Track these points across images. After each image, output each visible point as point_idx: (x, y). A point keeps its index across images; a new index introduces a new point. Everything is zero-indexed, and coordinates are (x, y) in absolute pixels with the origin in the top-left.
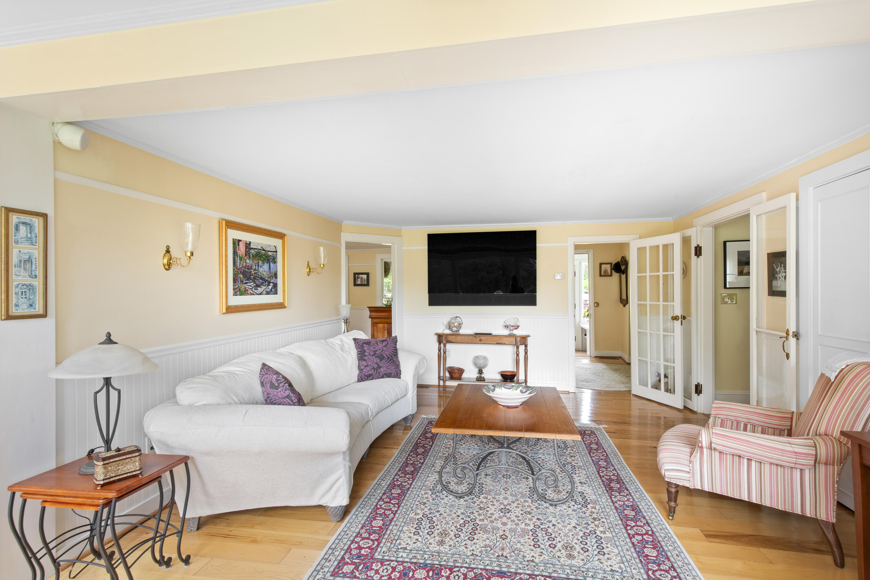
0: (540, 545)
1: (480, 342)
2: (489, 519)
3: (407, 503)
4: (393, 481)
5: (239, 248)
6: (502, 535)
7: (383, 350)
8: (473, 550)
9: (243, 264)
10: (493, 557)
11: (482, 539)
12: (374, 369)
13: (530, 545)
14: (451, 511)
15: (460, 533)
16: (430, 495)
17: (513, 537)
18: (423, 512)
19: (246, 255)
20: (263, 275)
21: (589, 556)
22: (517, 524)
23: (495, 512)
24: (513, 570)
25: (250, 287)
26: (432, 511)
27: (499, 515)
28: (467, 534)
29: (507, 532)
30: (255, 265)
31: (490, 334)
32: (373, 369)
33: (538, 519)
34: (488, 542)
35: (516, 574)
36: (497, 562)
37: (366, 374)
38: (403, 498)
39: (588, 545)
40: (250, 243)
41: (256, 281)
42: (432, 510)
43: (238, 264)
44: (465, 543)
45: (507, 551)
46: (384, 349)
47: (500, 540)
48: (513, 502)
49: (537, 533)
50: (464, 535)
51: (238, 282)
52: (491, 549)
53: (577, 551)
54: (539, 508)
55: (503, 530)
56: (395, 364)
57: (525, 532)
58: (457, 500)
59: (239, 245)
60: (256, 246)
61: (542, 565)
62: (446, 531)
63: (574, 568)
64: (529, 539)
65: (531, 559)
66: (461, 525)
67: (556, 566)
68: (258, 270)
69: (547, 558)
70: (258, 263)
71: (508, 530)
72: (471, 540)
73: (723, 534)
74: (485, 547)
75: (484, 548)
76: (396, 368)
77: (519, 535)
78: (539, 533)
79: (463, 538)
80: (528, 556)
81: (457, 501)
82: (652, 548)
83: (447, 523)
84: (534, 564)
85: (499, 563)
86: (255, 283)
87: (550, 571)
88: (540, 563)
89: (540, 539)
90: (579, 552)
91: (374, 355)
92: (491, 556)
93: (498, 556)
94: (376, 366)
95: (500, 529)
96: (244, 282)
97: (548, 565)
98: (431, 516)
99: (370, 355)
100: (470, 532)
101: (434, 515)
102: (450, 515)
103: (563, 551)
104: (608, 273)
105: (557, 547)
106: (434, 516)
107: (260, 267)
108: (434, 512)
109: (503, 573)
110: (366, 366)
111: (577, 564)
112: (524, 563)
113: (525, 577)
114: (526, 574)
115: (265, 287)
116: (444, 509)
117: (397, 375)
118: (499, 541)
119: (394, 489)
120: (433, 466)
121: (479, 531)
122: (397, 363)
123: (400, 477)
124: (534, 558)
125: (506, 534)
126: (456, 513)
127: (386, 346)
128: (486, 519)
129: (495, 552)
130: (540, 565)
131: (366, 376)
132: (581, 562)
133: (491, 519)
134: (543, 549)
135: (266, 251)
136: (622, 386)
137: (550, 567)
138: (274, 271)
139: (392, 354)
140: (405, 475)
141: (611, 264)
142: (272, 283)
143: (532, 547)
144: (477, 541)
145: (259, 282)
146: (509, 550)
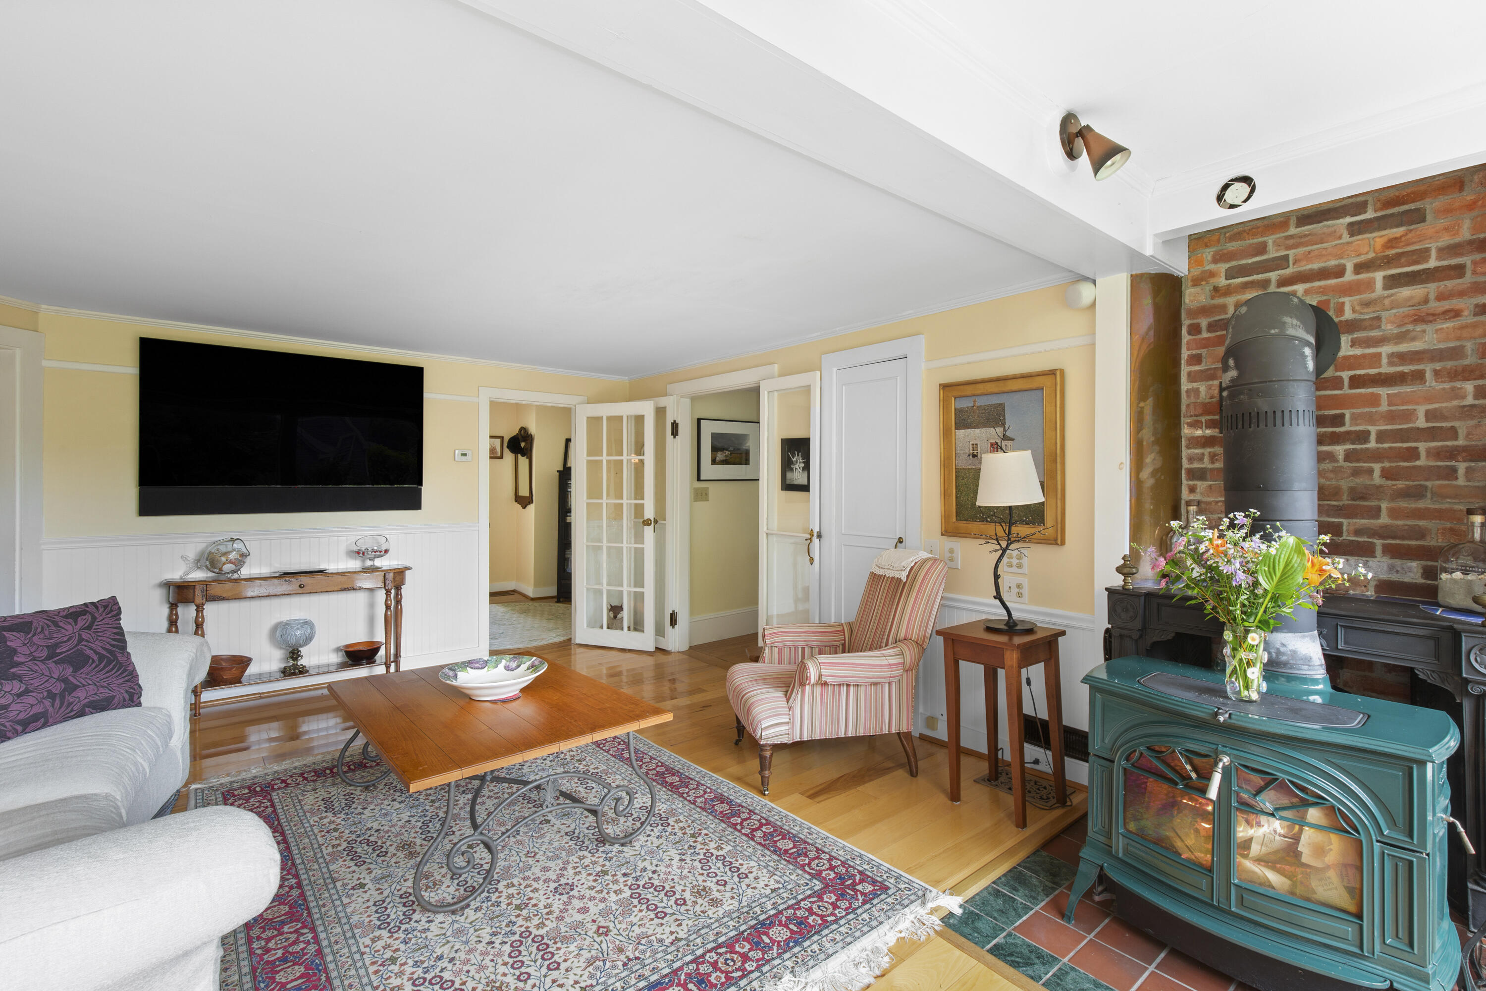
0: (665, 910)
1: (300, 591)
2: (550, 917)
3: (346, 983)
4: (255, 959)
6: (598, 930)
7: (81, 640)
8: (576, 982)
10: (617, 971)
11: (572, 955)
12: (52, 696)
13: (652, 920)
14: (467, 942)
15: (523, 970)
16: (390, 937)
17: (616, 922)
18: (405, 978)
21: (733, 888)
22: (603, 900)
23: (549, 901)
24: (667, 971)
26: (425, 965)
27: (561, 902)
28: (538, 963)
29: (599, 920)
31: (321, 572)
32: (48, 697)
33: (625, 875)
34: (586, 955)
35: (675, 972)
36: (633, 975)
37: (22, 716)
38: (323, 978)
39: (719, 874)
42: (422, 962)
44: (548, 981)
45: (630, 949)
46: (85, 635)
47: (602, 938)
48: (564, 869)
49: (643, 896)
50: (533, 968)
52: (603, 961)
53: (715, 889)
54: (611, 858)
55: (590, 920)
56: (125, 670)
57: (626, 907)
58: (458, 918)
61: (694, 936)
62: (495, 982)
63: (734, 915)
64: (641, 911)
65: (673, 937)
66: (513, 954)
67: (713, 926)
69: (690, 923)
71: (597, 916)
72: (555, 969)
73: (817, 789)
74: (592, 964)
75: (591, 967)
76: (128, 681)
77: (622, 914)
78: (645, 894)
79: (539, 975)
80: (664, 937)
81: (462, 919)
82: (782, 839)
83: (481, 968)
84: (683, 942)
85: (637, 974)
87: (712, 938)
88: (690, 935)
89: (655, 902)
90: (718, 891)
91: (49, 657)
92: (615, 972)
93: (625, 965)
94: (58, 688)
95: (585, 921)
97: (703, 932)
98: (432, 974)
99: (34, 659)
100: (539, 956)
101: (439, 969)
102: (471, 951)
103: (700, 901)
104: (496, 453)
105: (687, 899)
106: (441, 971)
108: (432, 963)
109: (657, 985)
110: (19, 695)
111: (731, 907)
112: (669, 950)
113: (691, 968)
114: (688, 963)
116: (447, 946)
117: (131, 699)
118: (601, 942)
119: (278, 972)
120: (334, 881)
121: (555, 946)
122: (130, 668)
123: (268, 940)
124: (675, 934)
125: (600, 924)
126: (480, 942)
127: (89, 628)
128: (547, 919)
129: (613, 961)
130: (691, 938)
131: (19, 722)
132: (733, 901)
133: (555, 915)
134: (674, 914)
136: (552, 634)
137: (707, 933)
139: (113, 646)
140: (278, 930)
141: (502, 438)
143: (656, 921)
144: (568, 964)
146: (631, 946)
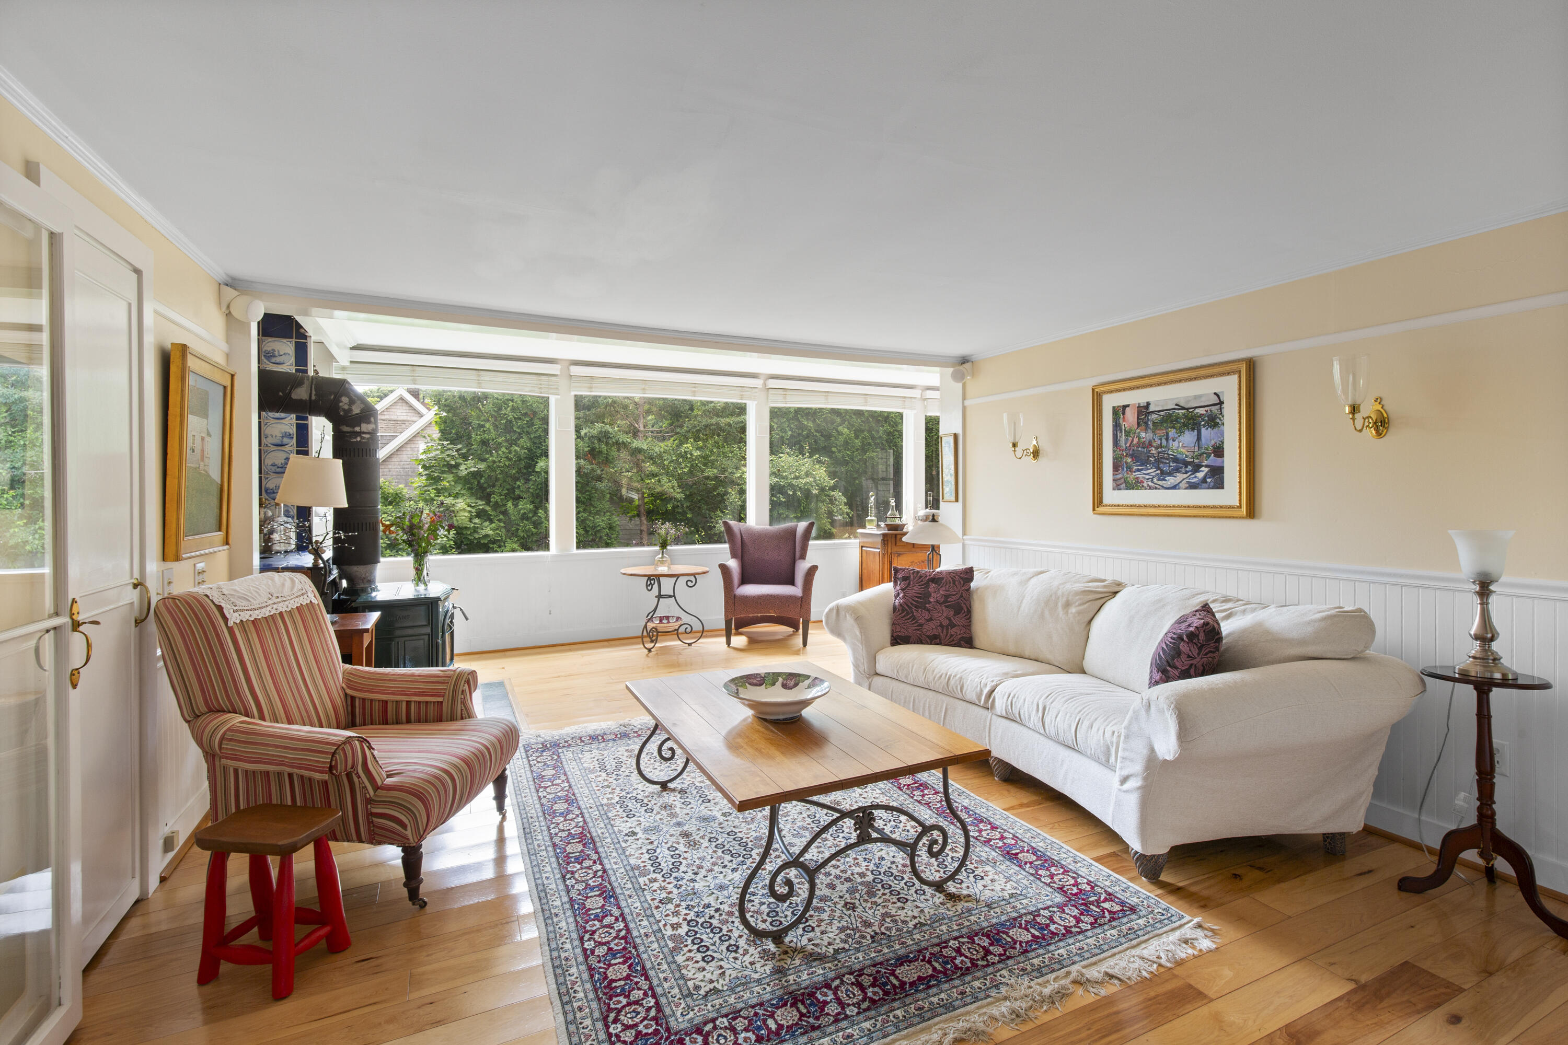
5: (1124, 418)
9: (1132, 441)
19: (1139, 424)
20: (1182, 453)
25: (1147, 477)
30: (1161, 439)
40: (1148, 404)
41: (1161, 465)
43: (1122, 443)
51: (1123, 469)
59: (1124, 413)
60: (1162, 406)
68: (1167, 447)
70: (1167, 434)
86: (1158, 468)
96: (1135, 468)
107: (1171, 442)
115: (1185, 476)
135: (1187, 409)
138: (1213, 442)
142: (1206, 466)
145: (1170, 466)
